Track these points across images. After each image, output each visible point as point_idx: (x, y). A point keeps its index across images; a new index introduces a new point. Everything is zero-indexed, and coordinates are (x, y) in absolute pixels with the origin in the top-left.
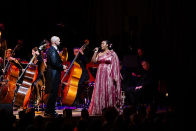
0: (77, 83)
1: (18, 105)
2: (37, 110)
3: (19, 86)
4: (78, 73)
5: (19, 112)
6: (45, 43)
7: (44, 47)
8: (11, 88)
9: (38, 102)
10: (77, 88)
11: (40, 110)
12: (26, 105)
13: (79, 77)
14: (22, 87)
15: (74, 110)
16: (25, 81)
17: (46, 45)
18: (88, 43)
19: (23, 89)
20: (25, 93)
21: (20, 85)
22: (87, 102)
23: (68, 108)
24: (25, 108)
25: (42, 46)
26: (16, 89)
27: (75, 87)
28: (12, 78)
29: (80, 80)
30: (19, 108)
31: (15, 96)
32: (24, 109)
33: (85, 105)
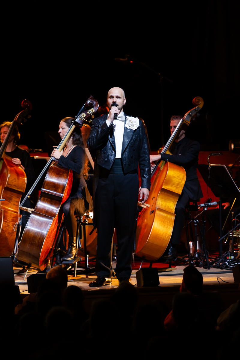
0: (172, 205)
1: (26, 260)
2: (72, 273)
3: (29, 214)
4: (176, 180)
5: (28, 278)
6: (91, 106)
7: (88, 117)
8: (10, 218)
9: (74, 251)
10: (173, 218)
11: (79, 273)
12: (46, 262)
13: (179, 191)
14: (37, 217)
15: (163, 270)
16: (44, 201)
17: (92, 111)
18: (201, 104)
19: (38, 221)
20: (45, 232)
21: (30, 210)
22: (195, 250)
23: (148, 266)
24: (42, 268)
25: (83, 115)
26: (20, 221)
27: (169, 216)
28: (9, 194)
29: (180, 197)
30: (29, 268)
31: (18, 238)
32: (40, 271)
33: (192, 257)
